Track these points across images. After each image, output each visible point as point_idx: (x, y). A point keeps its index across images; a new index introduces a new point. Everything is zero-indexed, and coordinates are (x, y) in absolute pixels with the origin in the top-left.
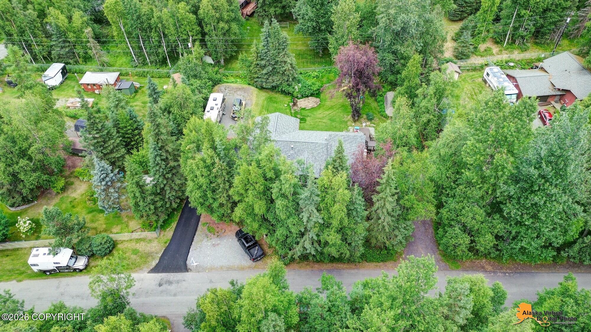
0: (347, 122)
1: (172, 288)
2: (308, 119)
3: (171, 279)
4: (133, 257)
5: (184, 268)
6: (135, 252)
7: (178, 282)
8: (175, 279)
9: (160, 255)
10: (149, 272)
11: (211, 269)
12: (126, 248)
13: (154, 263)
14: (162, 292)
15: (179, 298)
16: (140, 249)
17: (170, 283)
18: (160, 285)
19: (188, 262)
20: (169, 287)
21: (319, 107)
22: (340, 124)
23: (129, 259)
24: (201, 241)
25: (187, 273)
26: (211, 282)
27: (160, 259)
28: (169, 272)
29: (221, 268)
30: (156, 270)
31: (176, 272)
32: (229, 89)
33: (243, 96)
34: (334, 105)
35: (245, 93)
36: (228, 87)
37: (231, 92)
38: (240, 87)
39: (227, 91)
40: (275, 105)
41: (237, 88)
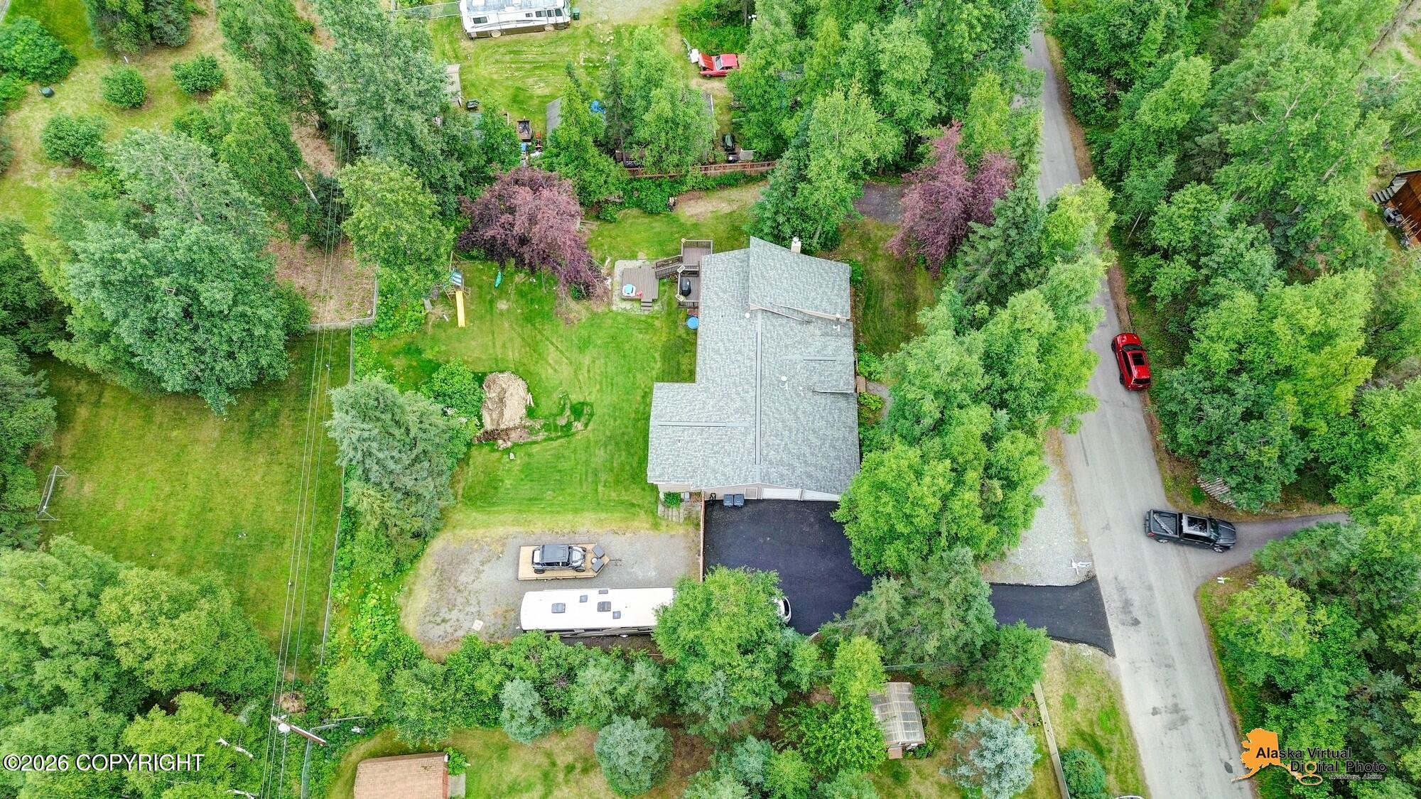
0: (595, 314)
1: (1135, 597)
2: (575, 398)
3: (1119, 604)
4: (1081, 703)
5: (1089, 586)
6: (1069, 702)
7: (1122, 590)
8: (1116, 597)
9: (1067, 645)
10: (1113, 655)
11: (1079, 533)
12: (1065, 727)
13: (1087, 651)
14: (1149, 615)
15: (1153, 578)
16: (1061, 693)
17: (1127, 605)
18: (1136, 622)
19: (1072, 582)
20: (1136, 604)
21: (522, 373)
22: (599, 327)
23: (1088, 710)
24: (1016, 567)
25: (1099, 578)
26: (1107, 527)
27: (1076, 641)
28: (1104, 614)
29: (1073, 515)
30: (1103, 642)
31: (1101, 599)
32: (444, 613)
33: (483, 564)
34: (523, 339)
35: (465, 561)
36: (433, 616)
37: (460, 600)
38: (433, 581)
39: (454, 615)
40: (508, 483)
41: (439, 589)
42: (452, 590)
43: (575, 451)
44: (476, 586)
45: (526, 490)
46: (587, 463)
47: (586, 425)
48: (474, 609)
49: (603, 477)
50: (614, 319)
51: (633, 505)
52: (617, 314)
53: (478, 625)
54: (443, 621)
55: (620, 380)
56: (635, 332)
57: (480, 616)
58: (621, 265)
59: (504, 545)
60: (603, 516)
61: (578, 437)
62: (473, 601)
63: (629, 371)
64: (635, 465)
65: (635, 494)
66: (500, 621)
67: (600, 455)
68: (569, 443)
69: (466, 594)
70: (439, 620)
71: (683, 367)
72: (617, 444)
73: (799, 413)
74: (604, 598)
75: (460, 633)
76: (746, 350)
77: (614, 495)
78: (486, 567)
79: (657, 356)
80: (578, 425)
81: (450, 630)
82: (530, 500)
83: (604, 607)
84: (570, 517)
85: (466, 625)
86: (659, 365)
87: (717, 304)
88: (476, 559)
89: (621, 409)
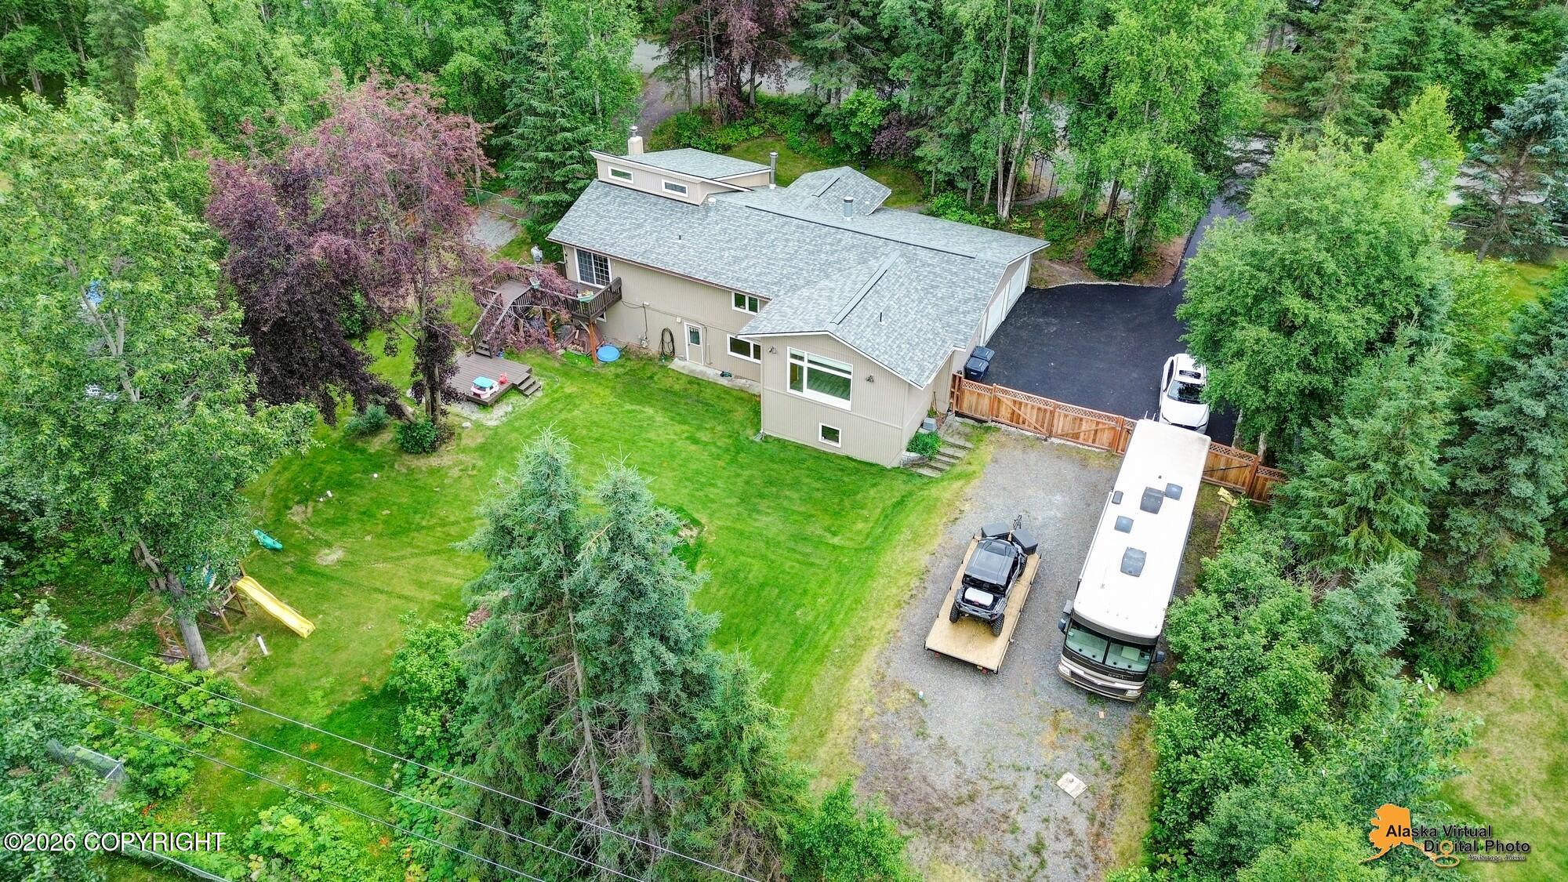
32: (1018, 844)
33: (922, 735)
34: (435, 552)
35: (903, 765)
37: (997, 802)
39: (1030, 826)
41: (950, 836)
42: (964, 812)
43: (736, 553)
44: (972, 762)
46: (771, 544)
48: (1029, 782)
49: (815, 529)
51: (901, 503)
52: (509, 424)
53: (1073, 785)
54: (1037, 850)
56: (565, 416)
57: (1049, 775)
59: (896, 686)
60: (906, 534)
62: (1009, 777)
65: (880, 497)
67: (769, 523)
68: (713, 554)
69: (983, 786)
70: (1031, 860)
72: (761, 496)
74: (1132, 500)
75: (1080, 825)
77: (860, 526)
78: (934, 731)
79: (628, 407)
81: (1067, 844)
82: (798, 644)
83: (1151, 502)
85: (1063, 808)
87: (652, 240)
88: (901, 742)
89: (698, 472)
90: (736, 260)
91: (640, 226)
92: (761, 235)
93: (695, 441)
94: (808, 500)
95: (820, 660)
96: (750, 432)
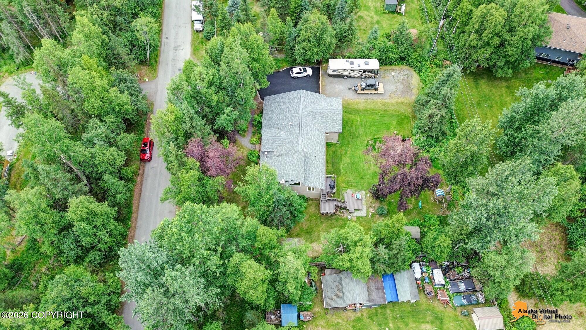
32: (406, 78)
33: (396, 91)
35: (402, 92)
36: (409, 77)
37: (401, 80)
38: (412, 87)
39: (402, 77)
40: (394, 123)
41: (409, 84)
42: (405, 84)
43: (371, 133)
44: (397, 85)
45: (387, 120)
46: (365, 129)
47: (368, 142)
48: (396, 78)
49: (359, 123)
50: (363, 187)
51: (346, 112)
52: (362, 189)
53: (393, 74)
54: (405, 75)
55: (357, 160)
56: (353, 181)
57: (393, 76)
58: (363, 213)
59: (390, 96)
60: (356, 107)
61: (370, 138)
62: (397, 81)
63: (353, 164)
64: (347, 127)
65: (346, 116)
66: (386, 75)
67: (361, 131)
68: (374, 136)
69: (400, 82)
71: (330, 165)
72: (355, 135)
73: (285, 118)
74: (352, 66)
75: (398, 72)
76: (305, 139)
77: (354, 117)
79: (342, 171)
80: (371, 142)
81: (402, 73)
82: (384, 116)
84: (369, 107)
85: (397, 74)
86: (341, 166)
87: (317, 163)
88: (399, 92)
89: (355, 148)
90: (317, 142)
91: (314, 167)
92: (308, 139)
93: (346, 153)
94: (352, 127)
95: (387, 111)
96: (337, 145)
